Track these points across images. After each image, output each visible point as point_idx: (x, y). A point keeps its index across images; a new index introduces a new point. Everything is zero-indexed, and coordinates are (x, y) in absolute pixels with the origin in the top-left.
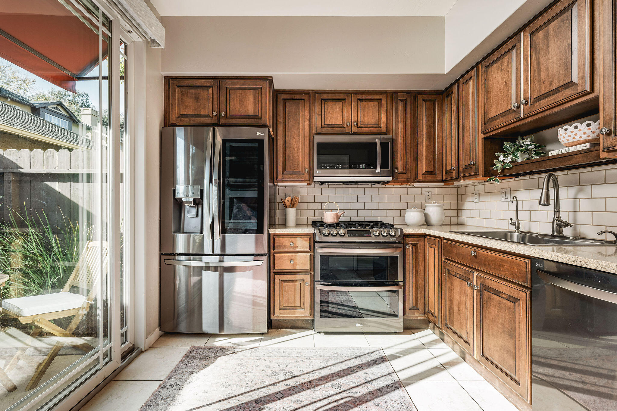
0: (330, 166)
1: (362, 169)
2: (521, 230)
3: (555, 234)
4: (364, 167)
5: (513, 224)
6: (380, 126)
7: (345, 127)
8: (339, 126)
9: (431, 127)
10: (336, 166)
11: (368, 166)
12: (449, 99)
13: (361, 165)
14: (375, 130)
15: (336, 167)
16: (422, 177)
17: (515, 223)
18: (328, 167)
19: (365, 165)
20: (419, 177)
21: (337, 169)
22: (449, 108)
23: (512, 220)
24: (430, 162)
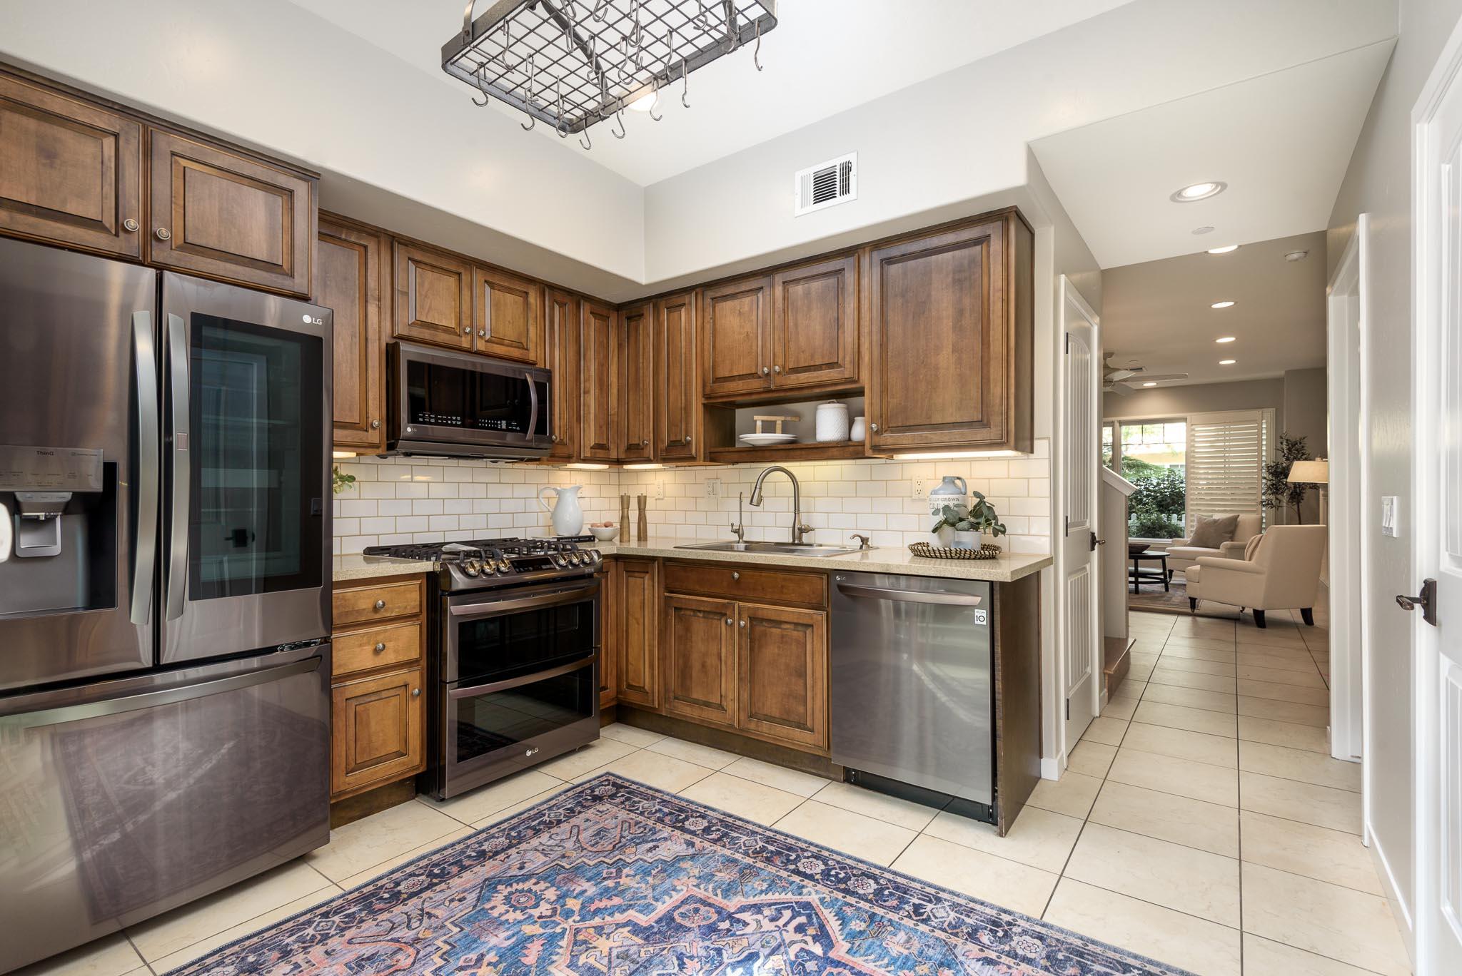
0: (437, 419)
1: (501, 430)
2: (745, 539)
3: (796, 542)
4: (504, 427)
5: (736, 531)
6: (525, 347)
7: (459, 335)
8: (447, 330)
9: (603, 365)
10: (450, 420)
11: (512, 425)
12: (633, 324)
13: (499, 422)
14: (516, 353)
15: (449, 422)
16: (591, 453)
17: (739, 529)
18: (433, 421)
19: (507, 423)
20: (587, 453)
21: (452, 425)
22: (632, 339)
23: (732, 525)
24: (601, 427)
